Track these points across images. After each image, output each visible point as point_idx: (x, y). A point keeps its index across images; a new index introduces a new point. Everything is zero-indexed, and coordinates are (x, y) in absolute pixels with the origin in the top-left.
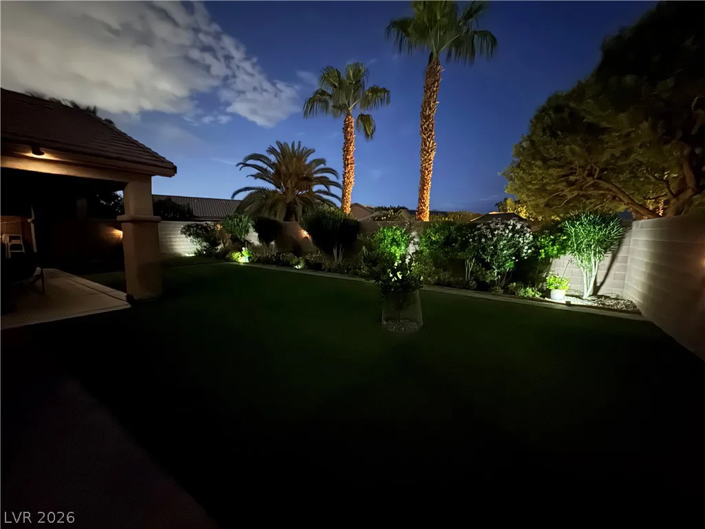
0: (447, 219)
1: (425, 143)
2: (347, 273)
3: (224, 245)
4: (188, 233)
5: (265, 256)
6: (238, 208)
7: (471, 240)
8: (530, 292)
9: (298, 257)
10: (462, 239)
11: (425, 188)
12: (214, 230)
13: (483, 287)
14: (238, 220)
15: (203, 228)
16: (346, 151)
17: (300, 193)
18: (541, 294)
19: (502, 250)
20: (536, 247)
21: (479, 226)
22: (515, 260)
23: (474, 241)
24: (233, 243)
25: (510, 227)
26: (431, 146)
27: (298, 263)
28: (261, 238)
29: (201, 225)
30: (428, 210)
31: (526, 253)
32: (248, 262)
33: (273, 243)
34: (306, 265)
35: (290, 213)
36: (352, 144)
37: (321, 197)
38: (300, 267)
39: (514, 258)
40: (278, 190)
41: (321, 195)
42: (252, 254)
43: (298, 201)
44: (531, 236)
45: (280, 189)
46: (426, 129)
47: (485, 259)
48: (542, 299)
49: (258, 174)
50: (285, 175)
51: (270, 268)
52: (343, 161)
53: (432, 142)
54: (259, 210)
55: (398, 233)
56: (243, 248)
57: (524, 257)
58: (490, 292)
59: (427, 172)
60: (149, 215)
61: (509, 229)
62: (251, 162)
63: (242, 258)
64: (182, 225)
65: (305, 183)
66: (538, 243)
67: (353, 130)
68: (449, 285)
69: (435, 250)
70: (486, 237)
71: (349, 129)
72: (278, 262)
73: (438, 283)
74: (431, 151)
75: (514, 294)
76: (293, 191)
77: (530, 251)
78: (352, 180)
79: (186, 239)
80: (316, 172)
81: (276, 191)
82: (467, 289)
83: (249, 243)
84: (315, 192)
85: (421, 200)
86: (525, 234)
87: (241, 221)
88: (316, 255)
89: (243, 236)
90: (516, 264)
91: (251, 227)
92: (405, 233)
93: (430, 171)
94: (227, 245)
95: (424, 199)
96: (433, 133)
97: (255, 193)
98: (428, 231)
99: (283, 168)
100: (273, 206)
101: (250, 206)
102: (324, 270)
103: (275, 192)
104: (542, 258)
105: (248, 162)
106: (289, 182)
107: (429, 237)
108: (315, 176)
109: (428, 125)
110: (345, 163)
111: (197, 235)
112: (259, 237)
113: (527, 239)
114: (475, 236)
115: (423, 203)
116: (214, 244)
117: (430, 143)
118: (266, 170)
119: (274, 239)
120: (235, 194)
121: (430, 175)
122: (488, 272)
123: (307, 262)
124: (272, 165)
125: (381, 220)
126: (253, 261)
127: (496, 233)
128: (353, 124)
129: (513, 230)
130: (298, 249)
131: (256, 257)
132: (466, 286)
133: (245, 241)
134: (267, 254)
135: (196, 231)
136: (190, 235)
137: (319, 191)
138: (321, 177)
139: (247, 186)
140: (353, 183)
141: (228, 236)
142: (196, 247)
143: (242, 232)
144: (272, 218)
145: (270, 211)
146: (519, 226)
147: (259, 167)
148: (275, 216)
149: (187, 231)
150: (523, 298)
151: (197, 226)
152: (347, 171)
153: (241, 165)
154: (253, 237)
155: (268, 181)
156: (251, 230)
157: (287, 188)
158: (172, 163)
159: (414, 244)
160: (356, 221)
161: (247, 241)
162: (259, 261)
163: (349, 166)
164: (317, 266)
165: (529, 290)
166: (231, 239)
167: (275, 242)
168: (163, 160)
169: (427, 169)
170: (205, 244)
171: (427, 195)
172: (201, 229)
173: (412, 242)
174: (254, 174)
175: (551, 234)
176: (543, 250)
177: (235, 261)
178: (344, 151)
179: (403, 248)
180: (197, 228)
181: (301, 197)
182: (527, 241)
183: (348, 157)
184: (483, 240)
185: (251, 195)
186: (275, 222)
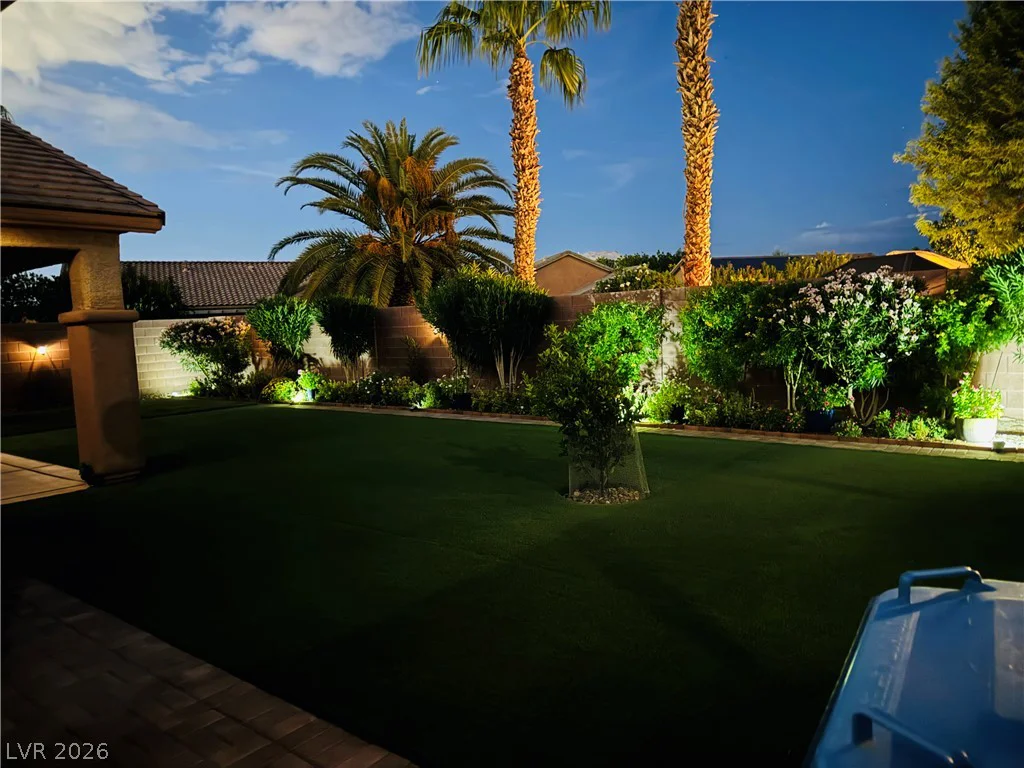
0: (741, 279)
1: (690, 107)
2: (527, 411)
3: (257, 368)
4: (176, 345)
5: (348, 385)
6: (283, 282)
7: (782, 322)
8: (922, 428)
9: (421, 384)
10: (766, 320)
11: (698, 210)
12: (232, 335)
13: (821, 424)
14: (286, 310)
15: (210, 331)
16: (518, 138)
17: (425, 238)
18: (945, 431)
19: (854, 340)
20: (930, 328)
21: (802, 290)
22: (885, 359)
23: (788, 323)
24: (276, 361)
25: (868, 288)
26: (704, 115)
27: (421, 397)
28: (339, 346)
29: (204, 325)
30: (709, 260)
31: (907, 342)
32: (311, 400)
33: (365, 357)
34: (437, 398)
35: (404, 287)
36: (531, 121)
37: (476, 244)
38: (424, 405)
39: (883, 355)
40: (375, 234)
41: (475, 239)
42: (320, 382)
43: (420, 255)
44: (917, 305)
45: (377, 231)
46: (690, 78)
47: (822, 362)
48: (947, 441)
49: (327, 200)
50: (390, 199)
51: (359, 410)
52: (512, 161)
53: (705, 105)
54: (332, 284)
55: (633, 316)
56: (300, 372)
57: (903, 352)
58: (833, 433)
59: (699, 174)
60: (117, 308)
61: (864, 292)
62: (311, 173)
63: (298, 394)
64: (163, 326)
65: (437, 214)
66: (934, 320)
67: (531, 89)
68: (745, 424)
69: (717, 348)
70: (813, 312)
71: (521, 88)
72: (377, 398)
73: (720, 422)
74: (707, 125)
75: (886, 434)
76: (409, 235)
77: (915, 338)
78: (535, 203)
79: (171, 359)
80: (460, 187)
81: (370, 236)
82: (783, 430)
83: (311, 359)
84: (461, 234)
85: (691, 236)
86: (901, 301)
87: (291, 310)
88: (458, 378)
89: (298, 346)
90: (889, 368)
91: (316, 324)
92: (650, 315)
93: (708, 170)
94: (263, 366)
95: (696, 236)
96: (707, 86)
97: (321, 246)
98: (698, 308)
99: (384, 182)
100: (365, 271)
101: (311, 275)
102: (476, 408)
103: (367, 240)
104: (945, 353)
105: (302, 176)
106: (398, 212)
107: (701, 321)
108: (459, 195)
109: (695, 69)
110: (516, 166)
111: (196, 349)
112: (334, 343)
113: (907, 312)
114: (790, 311)
115: (693, 244)
116: (234, 364)
117: (700, 107)
118: (343, 189)
119: (369, 346)
120: (275, 251)
121: (708, 179)
122: (827, 390)
123: (439, 394)
124: (358, 178)
125: (619, 289)
126: (322, 397)
127: (834, 302)
128: (530, 75)
129: (877, 294)
130: (421, 367)
131: (329, 388)
132: (780, 425)
133: (304, 355)
134: (352, 381)
135: (194, 338)
136: (180, 349)
137: (469, 232)
138: (475, 198)
139: (302, 230)
140: (538, 210)
141: (265, 346)
142: (194, 375)
143: (296, 335)
144: (362, 299)
145: (358, 283)
146: (888, 284)
147: (328, 183)
148: (370, 295)
149: (176, 339)
150: (905, 442)
151: (196, 327)
152: (522, 184)
153: (288, 183)
154: (320, 345)
155: (351, 215)
156: (316, 329)
157: (395, 230)
158: (157, 206)
159: (673, 339)
160: (543, 296)
161: (308, 356)
162: (335, 397)
163: (527, 172)
164: (459, 401)
165: (919, 423)
166: (272, 351)
167: (372, 355)
168: (136, 201)
169: (700, 167)
170: (213, 367)
171: (704, 226)
172: (204, 334)
173: (667, 334)
174: (318, 200)
175: (959, 297)
176: (943, 334)
177: (282, 402)
178: (514, 139)
179: (647, 349)
180: (196, 332)
181: (429, 250)
182: (908, 317)
183: (522, 151)
184: (807, 320)
185: (313, 249)
186: (368, 309)
